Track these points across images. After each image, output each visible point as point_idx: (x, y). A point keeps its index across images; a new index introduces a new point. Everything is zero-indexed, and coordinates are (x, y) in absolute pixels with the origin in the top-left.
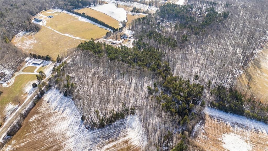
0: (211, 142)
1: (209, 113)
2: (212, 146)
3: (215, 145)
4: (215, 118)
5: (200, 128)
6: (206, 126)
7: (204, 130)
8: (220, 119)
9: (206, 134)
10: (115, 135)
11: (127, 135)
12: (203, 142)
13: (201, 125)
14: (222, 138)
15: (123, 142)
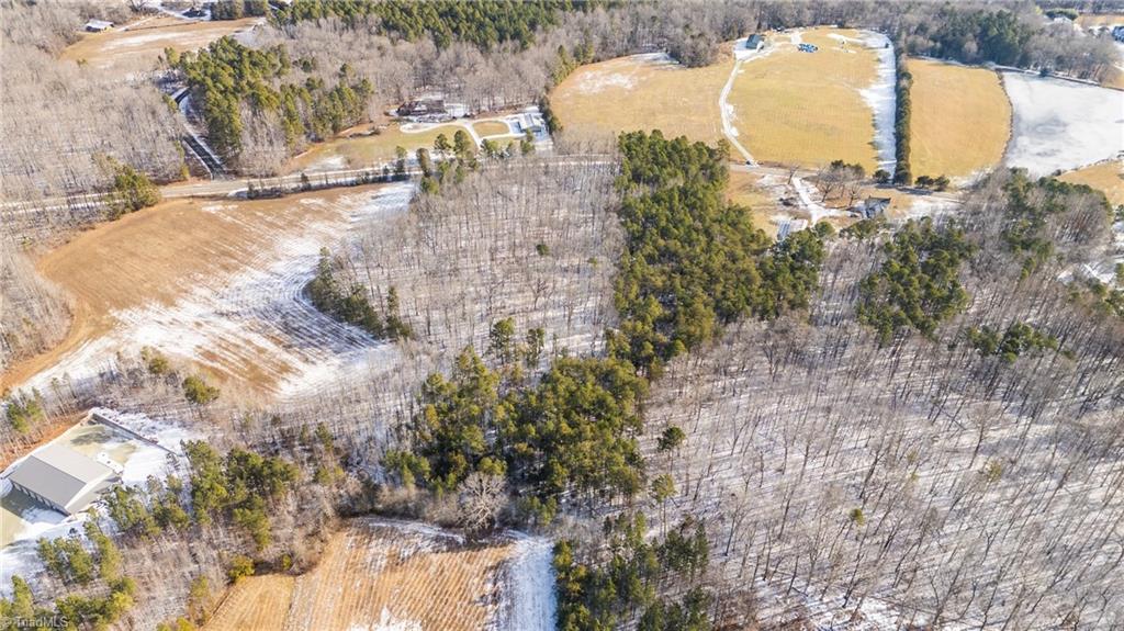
0: (361, 586)
1: (522, 557)
2: (341, 590)
3: (350, 600)
4: (500, 584)
5: (419, 540)
6: (435, 558)
7: (415, 553)
8: (502, 605)
9: (397, 562)
10: (301, 341)
11: (313, 363)
12: (351, 561)
13: (437, 539)
14: (393, 621)
15: (284, 363)
